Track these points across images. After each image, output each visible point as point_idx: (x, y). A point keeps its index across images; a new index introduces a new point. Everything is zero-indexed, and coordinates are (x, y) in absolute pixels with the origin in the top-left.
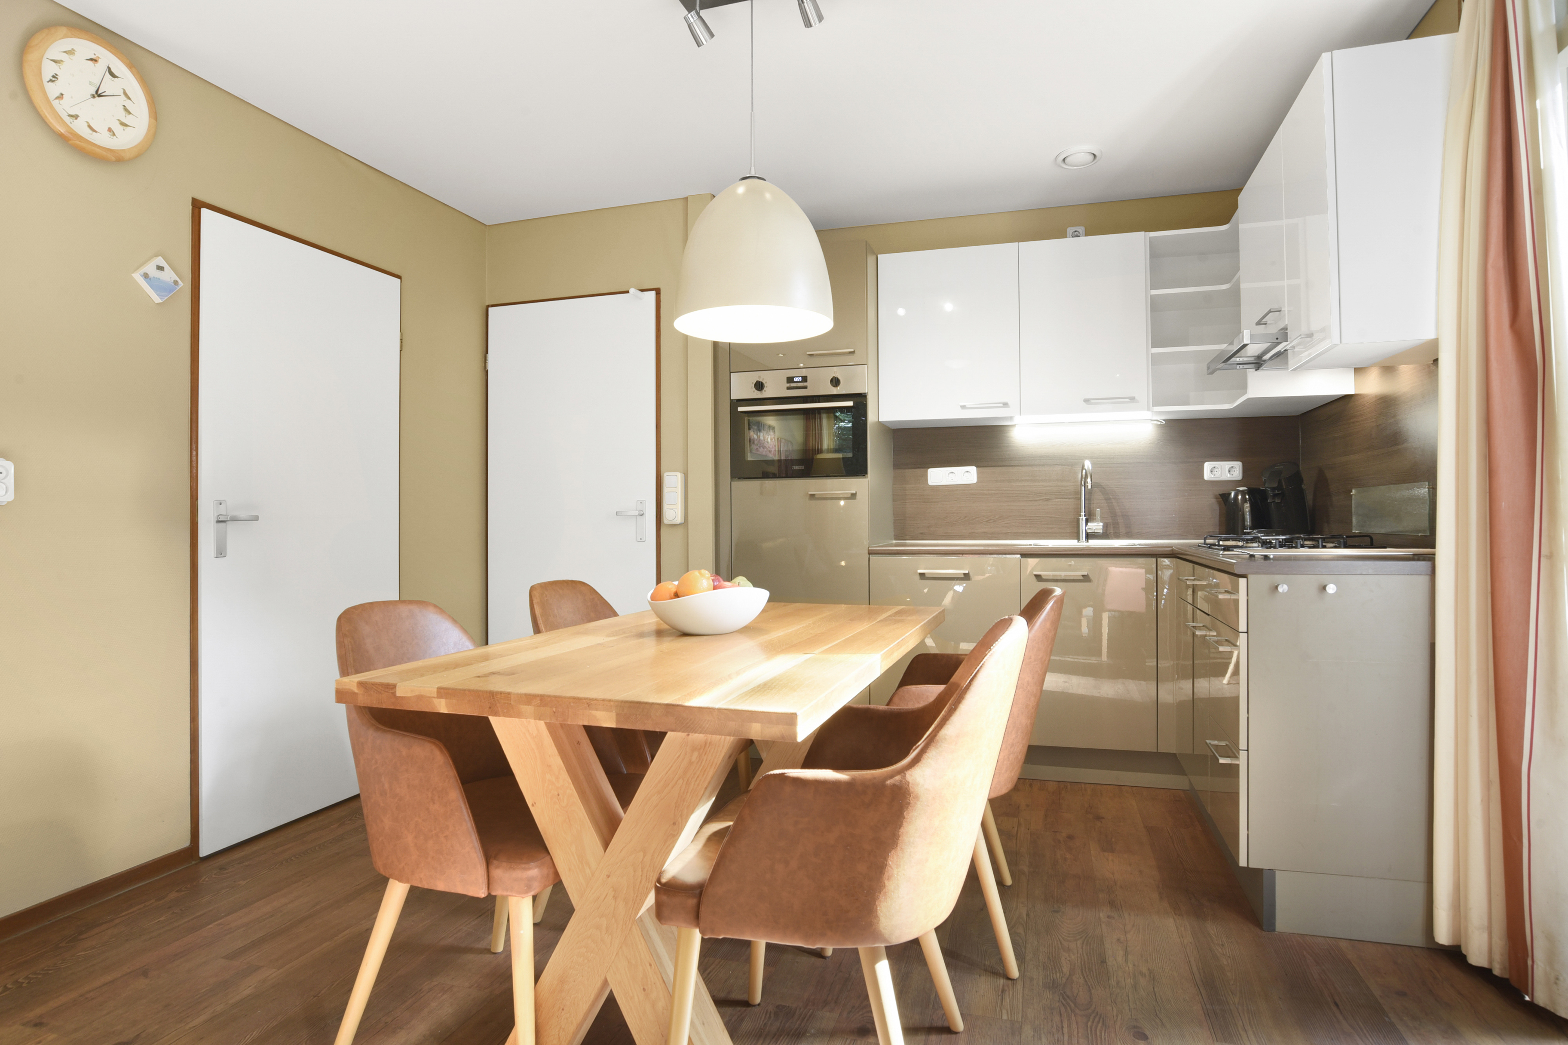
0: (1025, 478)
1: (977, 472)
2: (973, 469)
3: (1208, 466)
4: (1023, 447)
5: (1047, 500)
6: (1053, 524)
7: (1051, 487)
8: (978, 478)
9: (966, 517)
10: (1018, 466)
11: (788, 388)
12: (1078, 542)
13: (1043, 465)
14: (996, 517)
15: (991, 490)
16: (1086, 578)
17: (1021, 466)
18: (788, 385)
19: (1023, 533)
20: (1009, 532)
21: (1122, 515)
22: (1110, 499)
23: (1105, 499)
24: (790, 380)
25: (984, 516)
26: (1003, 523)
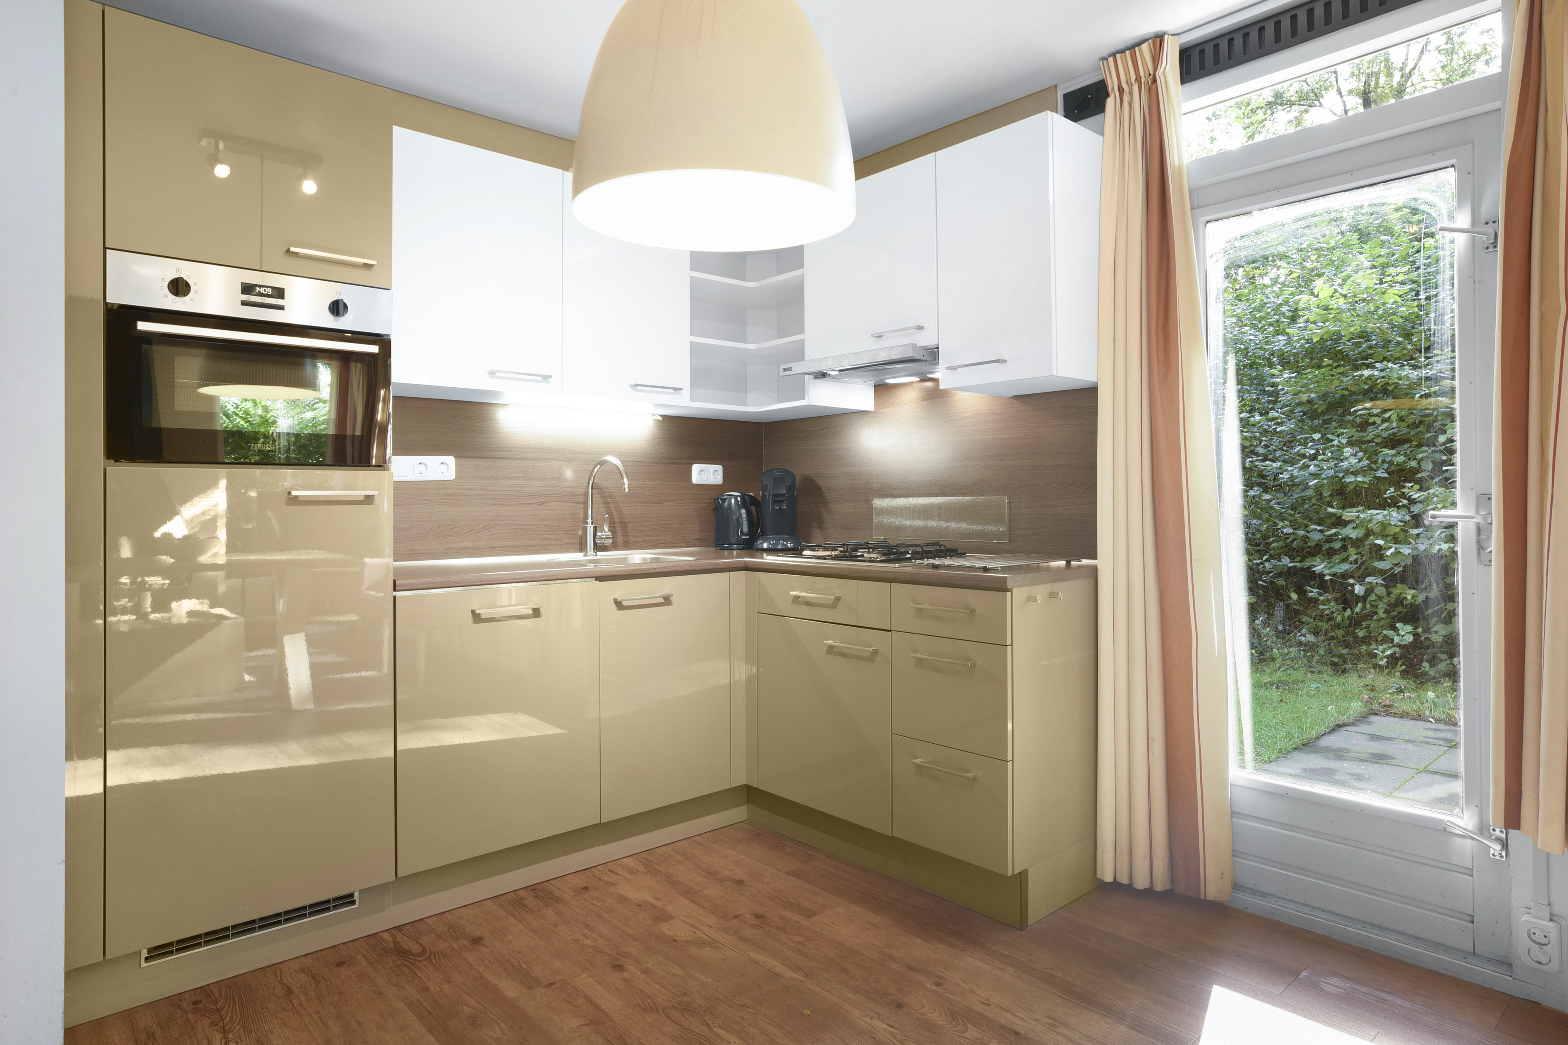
0: (517, 475)
1: (456, 465)
2: (450, 460)
3: (696, 468)
4: (514, 434)
5: (542, 504)
6: (548, 534)
7: (546, 487)
8: (457, 472)
9: (440, 527)
10: (508, 458)
11: (244, 303)
12: (585, 555)
13: (538, 459)
14: (481, 526)
15: (474, 490)
16: (667, 601)
17: (511, 459)
18: (245, 297)
19: (514, 547)
20: (496, 545)
21: (620, 522)
22: (609, 503)
23: (604, 503)
24: (247, 289)
25: (464, 525)
26: (490, 534)
